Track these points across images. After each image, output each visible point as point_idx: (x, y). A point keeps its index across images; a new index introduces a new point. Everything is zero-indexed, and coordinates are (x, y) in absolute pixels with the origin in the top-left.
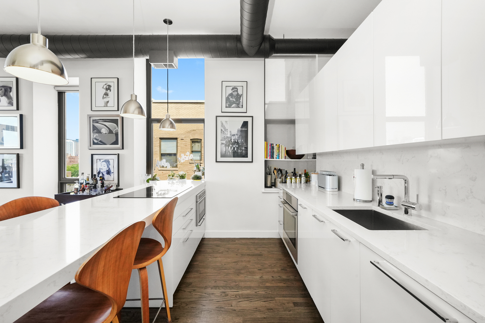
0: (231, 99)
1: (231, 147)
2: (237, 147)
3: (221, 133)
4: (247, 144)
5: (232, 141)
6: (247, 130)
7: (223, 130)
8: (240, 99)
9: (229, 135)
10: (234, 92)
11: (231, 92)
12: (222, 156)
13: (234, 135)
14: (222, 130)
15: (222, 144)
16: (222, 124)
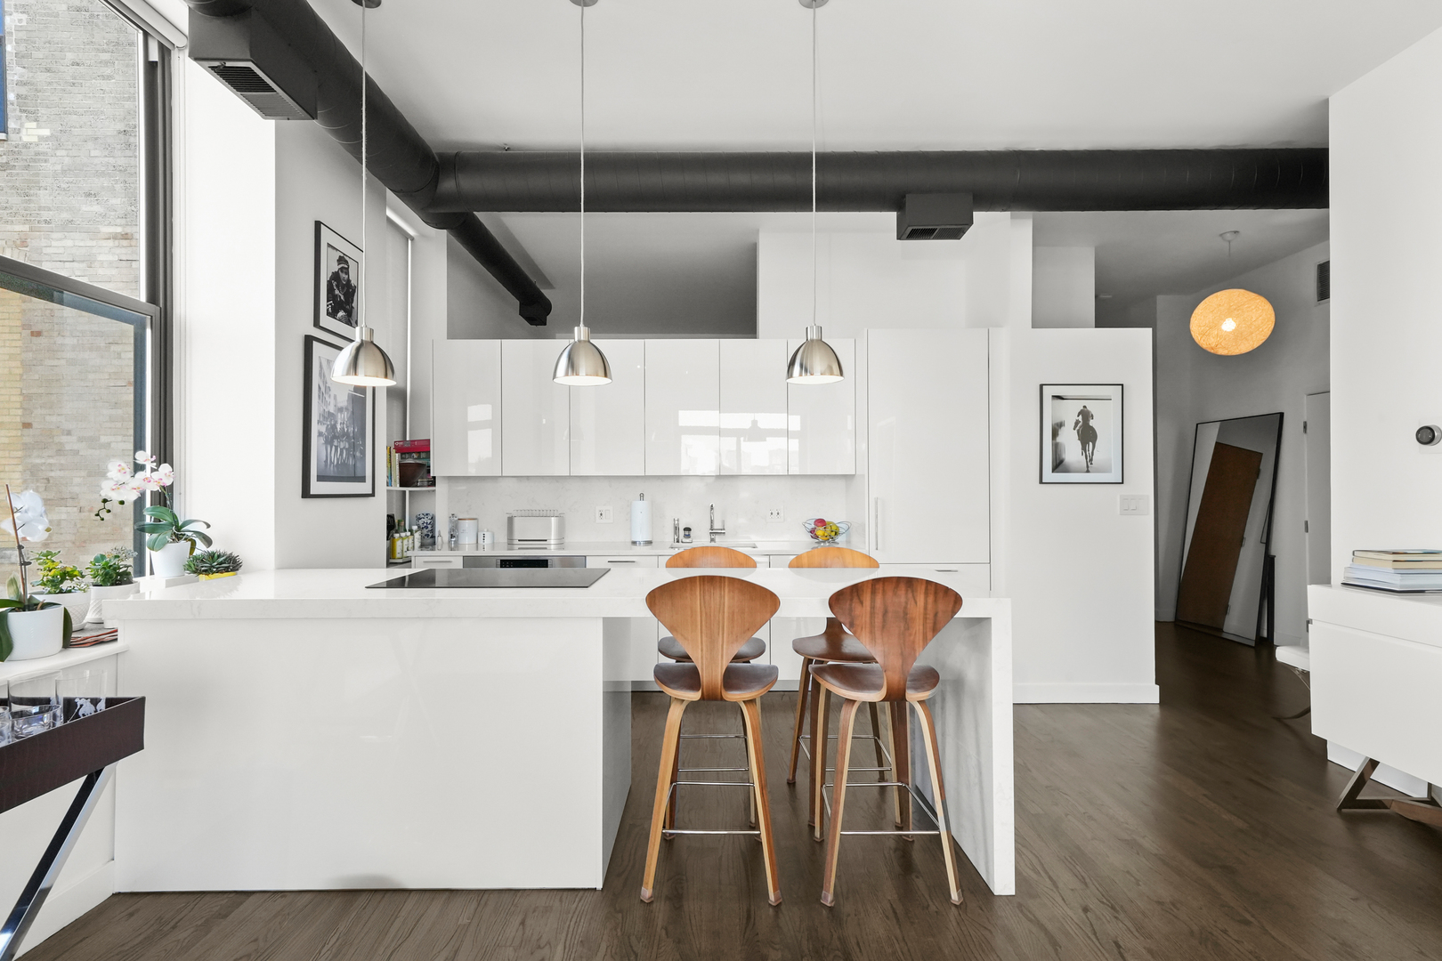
0: (337, 292)
1: (336, 447)
2: (347, 450)
3: (319, 396)
4: (364, 444)
5: (339, 427)
6: (364, 399)
7: (323, 389)
8: (352, 302)
9: (332, 411)
10: (342, 269)
11: (336, 268)
12: (321, 478)
13: (340, 410)
14: (320, 388)
15: (320, 434)
16: (321, 366)
